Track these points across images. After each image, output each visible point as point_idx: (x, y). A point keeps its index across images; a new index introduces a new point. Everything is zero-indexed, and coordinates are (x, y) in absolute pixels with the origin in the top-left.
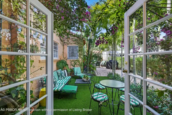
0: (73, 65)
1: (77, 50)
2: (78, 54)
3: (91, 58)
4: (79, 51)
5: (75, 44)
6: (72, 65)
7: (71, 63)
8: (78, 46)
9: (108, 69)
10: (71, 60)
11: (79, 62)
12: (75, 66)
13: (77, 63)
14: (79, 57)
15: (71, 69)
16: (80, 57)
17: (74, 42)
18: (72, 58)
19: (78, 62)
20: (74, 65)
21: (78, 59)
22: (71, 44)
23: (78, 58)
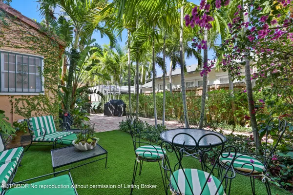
0: (23, 110)
1: (40, 68)
2: (43, 80)
3: (74, 96)
4: (47, 71)
5: (30, 48)
6: (19, 112)
7: (16, 107)
8: (41, 59)
9: (108, 118)
10: (12, 97)
11: (46, 102)
12: (33, 113)
13: (38, 104)
14: (46, 87)
15: (15, 124)
16: (50, 88)
17: (27, 42)
18: (19, 90)
19: (42, 104)
20: (29, 113)
21: (44, 94)
22: (16, 47)
23: (43, 89)
